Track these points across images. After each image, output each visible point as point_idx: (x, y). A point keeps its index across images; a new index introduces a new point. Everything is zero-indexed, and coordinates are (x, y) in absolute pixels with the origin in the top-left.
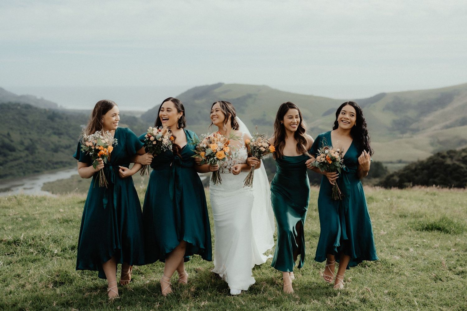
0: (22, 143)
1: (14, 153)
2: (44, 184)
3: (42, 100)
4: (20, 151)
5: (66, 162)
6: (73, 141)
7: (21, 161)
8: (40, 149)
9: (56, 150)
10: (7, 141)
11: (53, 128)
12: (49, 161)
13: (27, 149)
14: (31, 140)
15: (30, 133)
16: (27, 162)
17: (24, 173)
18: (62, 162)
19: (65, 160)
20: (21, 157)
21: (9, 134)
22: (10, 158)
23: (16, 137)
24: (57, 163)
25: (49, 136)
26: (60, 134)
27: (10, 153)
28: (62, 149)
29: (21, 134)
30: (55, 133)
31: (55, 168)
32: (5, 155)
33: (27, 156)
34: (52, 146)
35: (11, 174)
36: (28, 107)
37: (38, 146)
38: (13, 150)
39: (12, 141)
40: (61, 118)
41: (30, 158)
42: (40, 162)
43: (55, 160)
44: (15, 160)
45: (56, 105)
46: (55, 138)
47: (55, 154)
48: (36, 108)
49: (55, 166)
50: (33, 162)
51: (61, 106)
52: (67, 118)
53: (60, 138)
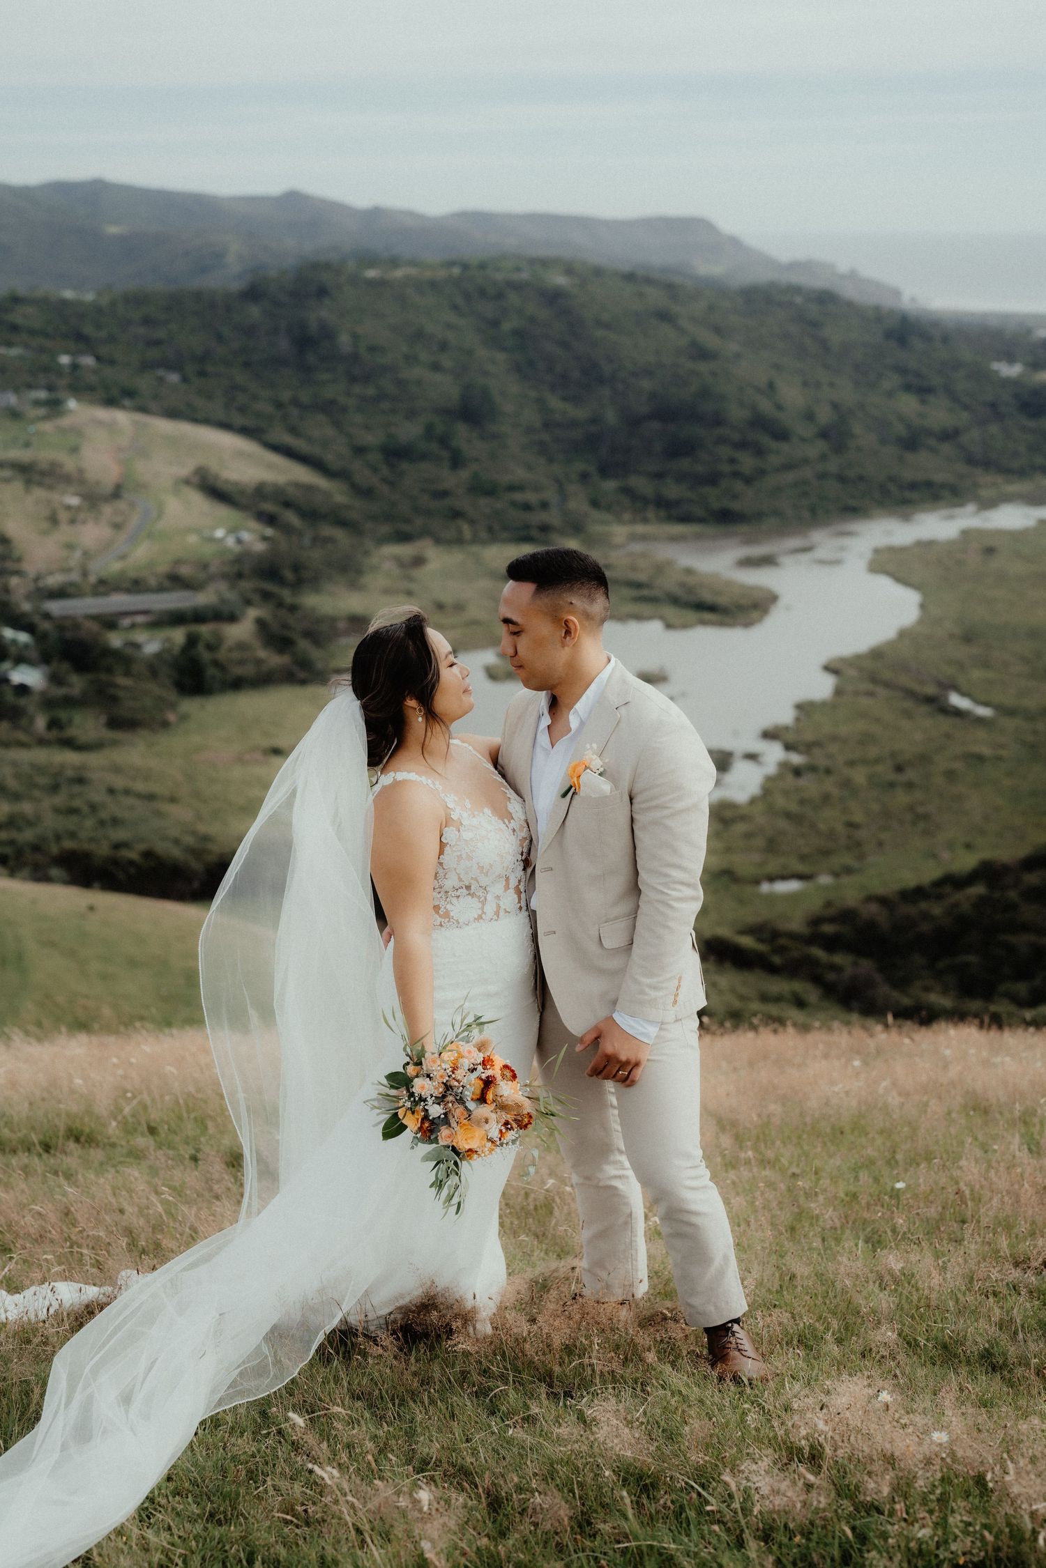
0: (809, 416)
1: (784, 447)
2: (877, 551)
3: (853, 276)
4: (803, 440)
5: (943, 486)
6: (965, 416)
7: (807, 473)
8: (864, 437)
9: (911, 442)
10: (765, 406)
11: (902, 370)
12: (891, 479)
13: (824, 434)
14: (835, 406)
15: (832, 385)
16: (822, 476)
17: (813, 510)
18: (929, 484)
19: (939, 477)
20: (806, 461)
21: (771, 386)
22: (774, 460)
23: (792, 395)
24: (913, 486)
25: (890, 394)
26: (923, 391)
27: (773, 444)
28: (932, 442)
29: (805, 384)
30: (908, 388)
31: (906, 502)
32: (760, 452)
33: (823, 458)
34: (901, 430)
35: (777, 513)
36: (826, 298)
37: (857, 429)
38: (782, 435)
39: (779, 407)
40: (926, 337)
41: (832, 466)
42: (861, 478)
43: (908, 475)
44: (788, 467)
45: (897, 293)
46: (908, 404)
47: (909, 457)
48: (850, 304)
49: (908, 495)
50: (842, 479)
51: (913, 300)
52: (945, 339)
53: (923, 402)
